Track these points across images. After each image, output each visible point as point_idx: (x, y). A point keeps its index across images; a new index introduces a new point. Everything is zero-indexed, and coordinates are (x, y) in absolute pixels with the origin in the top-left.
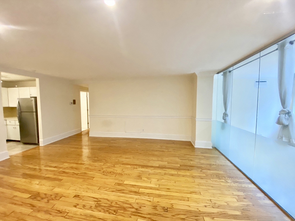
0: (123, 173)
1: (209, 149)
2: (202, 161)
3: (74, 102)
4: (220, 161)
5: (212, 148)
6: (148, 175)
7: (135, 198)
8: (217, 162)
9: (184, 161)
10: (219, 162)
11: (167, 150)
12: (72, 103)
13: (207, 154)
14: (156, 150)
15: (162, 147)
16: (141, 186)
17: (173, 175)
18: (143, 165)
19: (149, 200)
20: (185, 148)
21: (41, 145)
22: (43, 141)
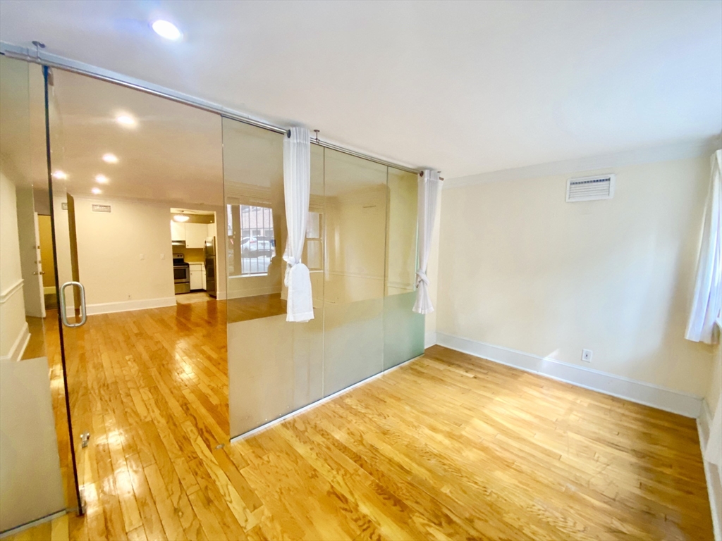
21: (218, 299)
22: (220, 294)
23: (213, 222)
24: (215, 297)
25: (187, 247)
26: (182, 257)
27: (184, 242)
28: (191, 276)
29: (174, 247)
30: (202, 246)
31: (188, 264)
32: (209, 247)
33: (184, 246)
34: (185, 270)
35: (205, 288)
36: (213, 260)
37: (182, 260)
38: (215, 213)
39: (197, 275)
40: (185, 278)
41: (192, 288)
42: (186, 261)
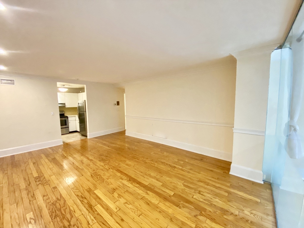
0: (106, 180)
1: (253, 183)
2: (217, 200)
3: (118, 103)
4: (254, 212)
5: (262, 183)
6: (123, 192)
7: (83, 212)
8: (246, 212)
9: (187, 190)
10: (249, 214)
11: (181, 167)
12: (115, 104)
13: (240, 191)
14: (167, 164)
15: (179, 162)
16: (103, 201)
17: (149, 204)
18: (133, 178)
19: (90, 222)
20: (211, 171)
21: (88, 138)
22: (89, 135)
23: (84, 92)
24: (86, 136)
25: (66, 107)
26: (64, 113)
27: (64, 104)
28: (69, 123)
29: (60, 107)
30: (76, 106)
31: (67, 117)
32: (81, 106)
33: (65, 106)
34: (65, 120)
35: (79, 130)
36: (84, 113)
37: (64, 114)
38: (85, 86)
39: (74, 122)
40: (66, 125)
41: (70, 131)
42: (66, 115)
